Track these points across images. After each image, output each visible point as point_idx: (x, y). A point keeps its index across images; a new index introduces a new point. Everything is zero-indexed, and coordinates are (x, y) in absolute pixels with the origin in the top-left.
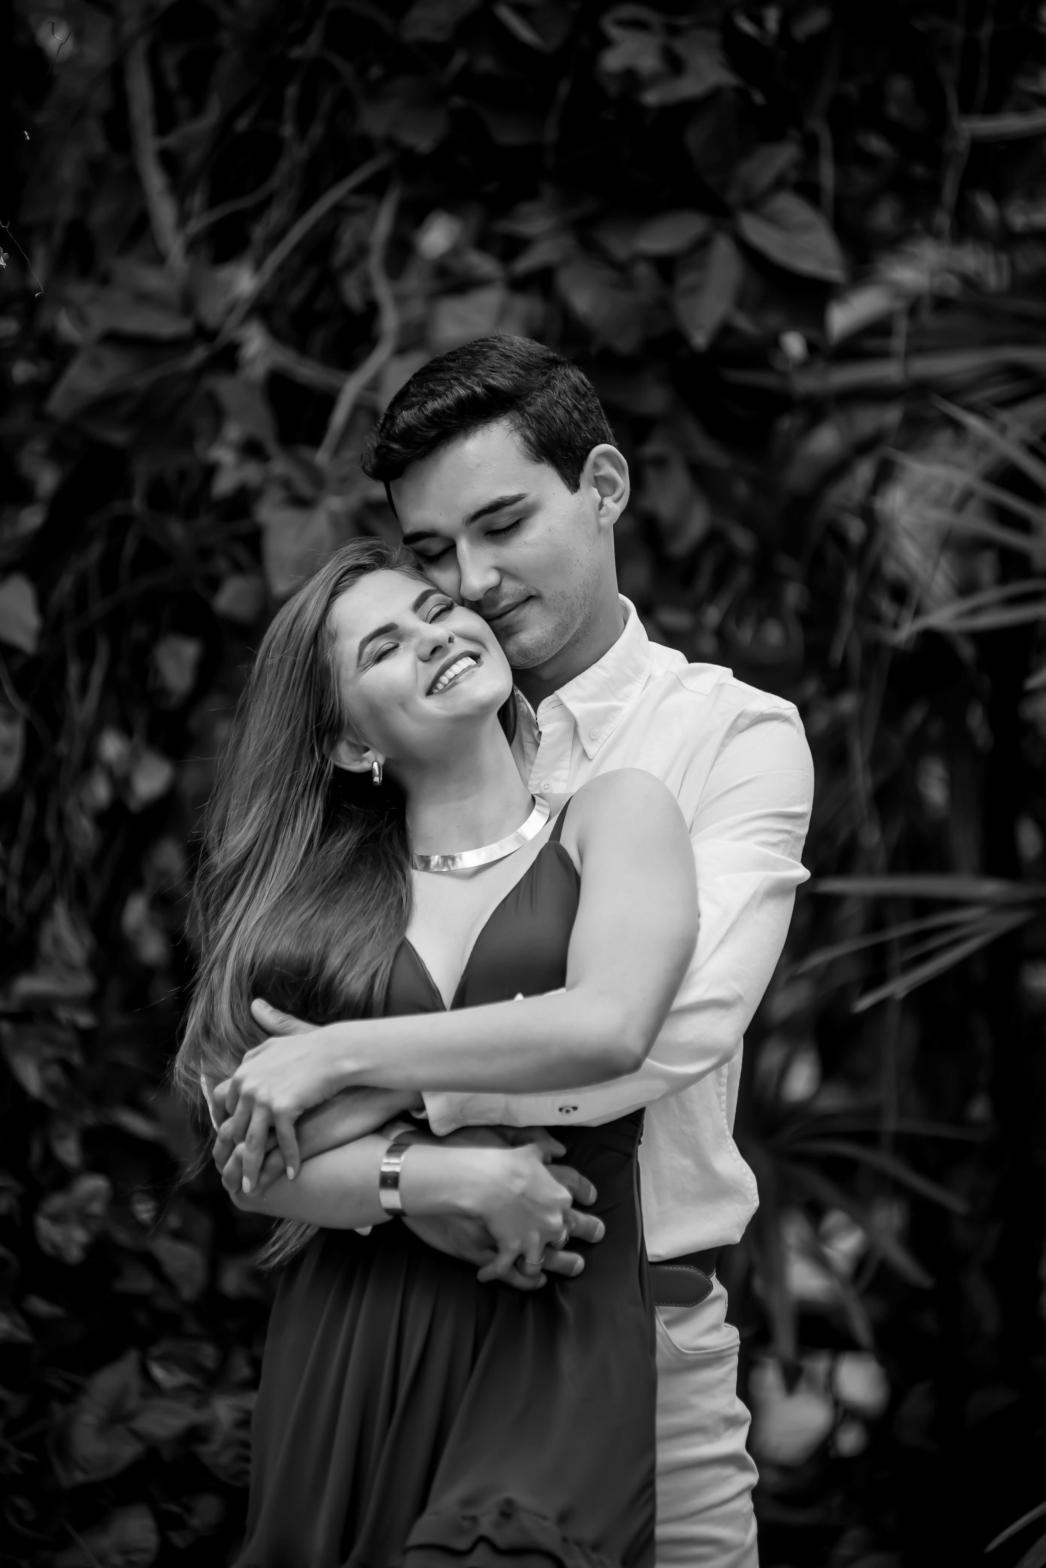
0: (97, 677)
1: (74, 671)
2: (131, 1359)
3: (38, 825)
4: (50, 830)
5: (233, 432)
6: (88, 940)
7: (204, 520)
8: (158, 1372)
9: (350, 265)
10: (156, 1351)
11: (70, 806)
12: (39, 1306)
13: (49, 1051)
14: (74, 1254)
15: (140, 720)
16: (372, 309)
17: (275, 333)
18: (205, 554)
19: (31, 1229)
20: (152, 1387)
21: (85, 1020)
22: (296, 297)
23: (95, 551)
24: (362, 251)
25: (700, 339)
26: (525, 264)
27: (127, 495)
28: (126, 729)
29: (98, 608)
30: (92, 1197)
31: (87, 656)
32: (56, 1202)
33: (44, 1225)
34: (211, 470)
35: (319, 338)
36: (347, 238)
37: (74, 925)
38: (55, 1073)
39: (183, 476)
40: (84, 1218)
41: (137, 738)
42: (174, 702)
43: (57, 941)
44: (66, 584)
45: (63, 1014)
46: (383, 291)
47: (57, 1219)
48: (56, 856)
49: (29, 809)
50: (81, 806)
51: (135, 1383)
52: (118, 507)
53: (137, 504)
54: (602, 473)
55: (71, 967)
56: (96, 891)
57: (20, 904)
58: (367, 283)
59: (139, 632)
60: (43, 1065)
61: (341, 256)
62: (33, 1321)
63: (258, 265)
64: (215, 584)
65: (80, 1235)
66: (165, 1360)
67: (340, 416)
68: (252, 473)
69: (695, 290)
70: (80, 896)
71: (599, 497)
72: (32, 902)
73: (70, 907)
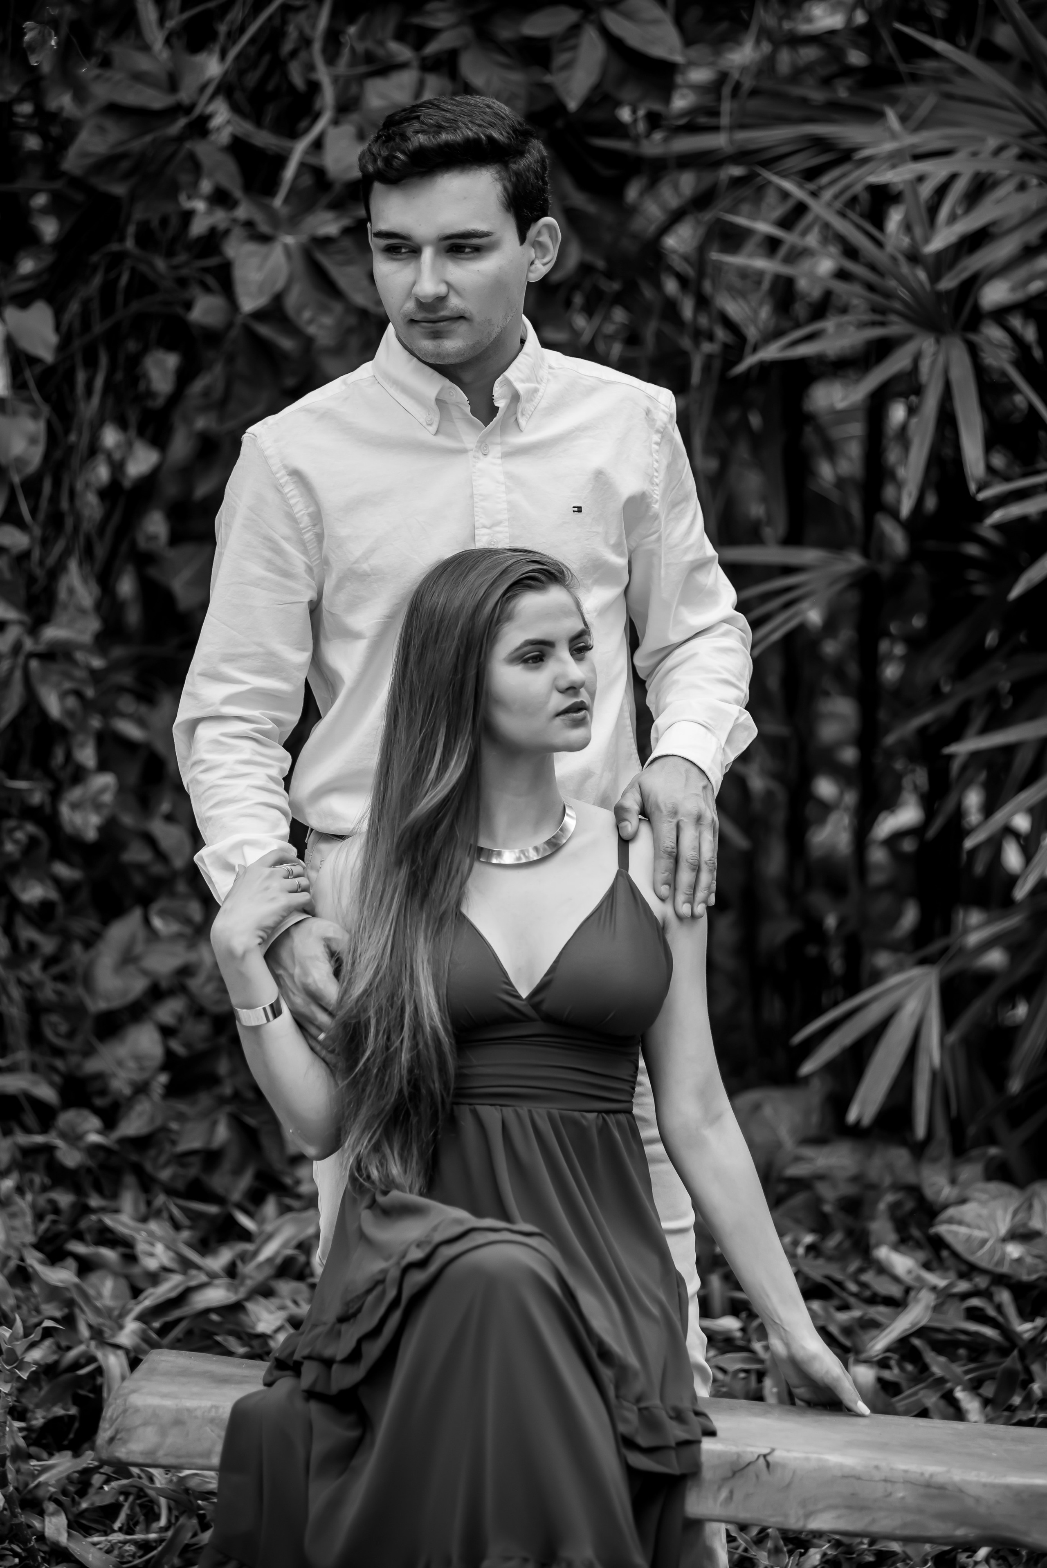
0: (99, 383)
1: (81, 377)
2: (135, 916)
3: (54, 499)
4: (65, 505)
5: (206, 186)
6: (96, 590)
7: (182, 257)
8: (157, 923)
9: (294, 54)
10: (156, 907)
11: (79, 486)
12: (62, 870)
13: (68, 685)
14: (91, 835)
15: (133, 417)
16: (314, 87)
17: (235, 108)
18: (183, 282)
19: (55, 814)
20: (153, 935)
21: (97, 663)
22: (252, 79)
23: (97, 281)
24: (306, 42)
25: (572, 105)
26: (432, 48)
27: (122, 239)
28: (122, 424)
29: (98, 328)
30: (103, 790)
31: (91, 363)
32: (76, 793)
33: (65, 810)
34: (188, 216)
35: (270, 112)
36: (292, 32)
37: (85, 580)
38: (72, 702)
39: (164, 221)
40: (97, 806)
41: (132, 432)
42: (160, 402)
43: (71, 591)
44: (74, 307)
45: (79, 656)
46: (323, 75)
47: (75, 806)
48: (69, 523)
49: (47, 487)
50: (87, 485)
51: (141, 934)
52: (115, 247)
53: (130, 244)
54: (541, 239)
55: (82, 611)
56: (100, 551)
57: (41, 563)
58: (310, 67)
59: (132, 346)
60: (63, 696)
61: (287, 47)
62: (57, 882)
63: (223, 56)
64: (188, 306)
65: (95, 820)
66: (163, 913)
67: (289, 172)
68: (220, 217)
69: (568, 66)
70: (88, 553)
71: (534, 256)
72: (51, 561)
73: (81, 564)
